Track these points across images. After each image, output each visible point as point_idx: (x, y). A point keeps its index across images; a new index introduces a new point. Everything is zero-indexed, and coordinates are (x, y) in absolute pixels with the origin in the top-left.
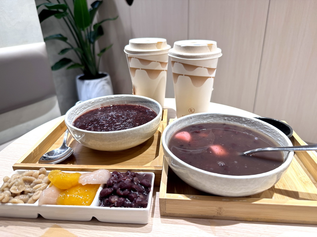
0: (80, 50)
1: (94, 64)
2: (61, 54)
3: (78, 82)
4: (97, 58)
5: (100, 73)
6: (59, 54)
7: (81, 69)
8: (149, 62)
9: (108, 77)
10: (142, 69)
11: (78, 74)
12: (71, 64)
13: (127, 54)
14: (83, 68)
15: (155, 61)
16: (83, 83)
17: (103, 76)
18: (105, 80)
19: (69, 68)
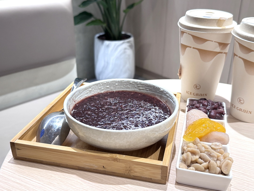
0: (104, 3)
1: (118, 22)
2: (82, 6)
3: (97, 42)
4: (122, 14)
5: (123, 33)
6: (80, 6)
7: (102, 27)
8: (205, 40)
9: (132, 39)
10: (193, 48)
11: (97, 33)
12: (92, 19)
13: (180, 28)
14: (105, 25)
15: (212, 41)
16: (103, 43)
17: (126, 37)
18: (128, 42)
19: (88, 24)
